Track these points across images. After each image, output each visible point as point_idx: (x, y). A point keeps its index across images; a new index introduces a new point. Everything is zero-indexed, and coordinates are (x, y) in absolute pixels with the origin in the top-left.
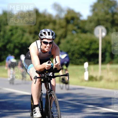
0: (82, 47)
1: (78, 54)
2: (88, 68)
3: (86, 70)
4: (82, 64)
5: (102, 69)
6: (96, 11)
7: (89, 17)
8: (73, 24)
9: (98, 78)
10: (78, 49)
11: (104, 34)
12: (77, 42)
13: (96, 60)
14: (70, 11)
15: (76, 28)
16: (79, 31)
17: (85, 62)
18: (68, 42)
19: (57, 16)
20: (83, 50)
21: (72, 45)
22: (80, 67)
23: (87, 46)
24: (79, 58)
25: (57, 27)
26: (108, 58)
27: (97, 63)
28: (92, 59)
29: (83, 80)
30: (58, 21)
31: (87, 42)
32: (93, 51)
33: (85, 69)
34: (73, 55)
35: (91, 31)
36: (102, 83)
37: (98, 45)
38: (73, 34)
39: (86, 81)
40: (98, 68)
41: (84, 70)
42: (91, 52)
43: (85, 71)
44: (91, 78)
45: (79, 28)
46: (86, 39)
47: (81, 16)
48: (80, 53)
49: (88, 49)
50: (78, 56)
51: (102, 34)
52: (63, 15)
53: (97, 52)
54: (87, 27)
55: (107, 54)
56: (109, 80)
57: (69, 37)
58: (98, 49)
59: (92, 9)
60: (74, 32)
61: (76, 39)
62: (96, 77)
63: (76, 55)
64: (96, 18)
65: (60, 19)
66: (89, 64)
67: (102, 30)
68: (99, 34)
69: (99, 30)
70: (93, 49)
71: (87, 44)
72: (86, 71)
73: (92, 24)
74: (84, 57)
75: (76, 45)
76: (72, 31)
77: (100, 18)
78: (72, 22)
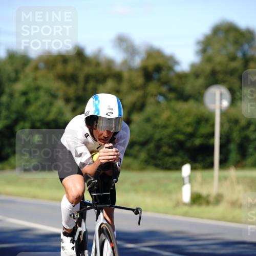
0: (177, 131)
1: (170, 146)
2: (190, 177)
3: (187, 180)
4: (178, 167)
5: (221, 179)
6: (210, 52)
7: (193, 66)
8: (159, 80)
9: (212, 199)
10: (170, 136)
11: (225, 103)
12: (168, 119)
13: (209, 160)
14: (153, 53)
15: (164, 89)
16: (172, 95)
17: (183, 163)
18: (148, 120)
19: (125, 63)
20: (181, 137)
21: (156, 126)
22: (173, 175)
23: (189, 130)
24: (170, 155)
25: (124, 87)
26: (234, 156)
27: (211, 166)
28: (200, 158)
29: (179, 203)
30: (126, 75)
31: (188, 120)
32: (202, 139)
33: (183, 179)
34: (158, 147)
35: (198, 97)
36: (220, 209)
37: (213, 126)
38: (158, 103)
39: (185, 204)
40: (212, 177)
41: (182, 182)
42: (198, 142)
43: (184, 184)
44: (197, 199)
45: (171, 90)
46: (188, 114)
47: (176, 63)
48: (174, 144)
49: (192, 136)
50: (170, 151)
51: (221, 103)
52: (137, 62)
53: (211, 142)
54: (188, 88)
55: (233, 147)
56: (234, 204)
57: (149, 109)
58: (212, 135)
59: (199, 48)
60: (161, 99)
61: (166, 115)
62: (208, 196)
63: (165, 149)
64: (208, 68)
65: (131, 69)
66: (193, 169)
67: (221, 95)
68: (214, 103)
69: (214, 94)
70: (202, 136)
71: (188, 125)
72: (186, 183)
73: (201, 81)
74: (181, 153)
75: (165, 127)
76: (156, 96)
77: (218, 68)
78: (156, 76)
